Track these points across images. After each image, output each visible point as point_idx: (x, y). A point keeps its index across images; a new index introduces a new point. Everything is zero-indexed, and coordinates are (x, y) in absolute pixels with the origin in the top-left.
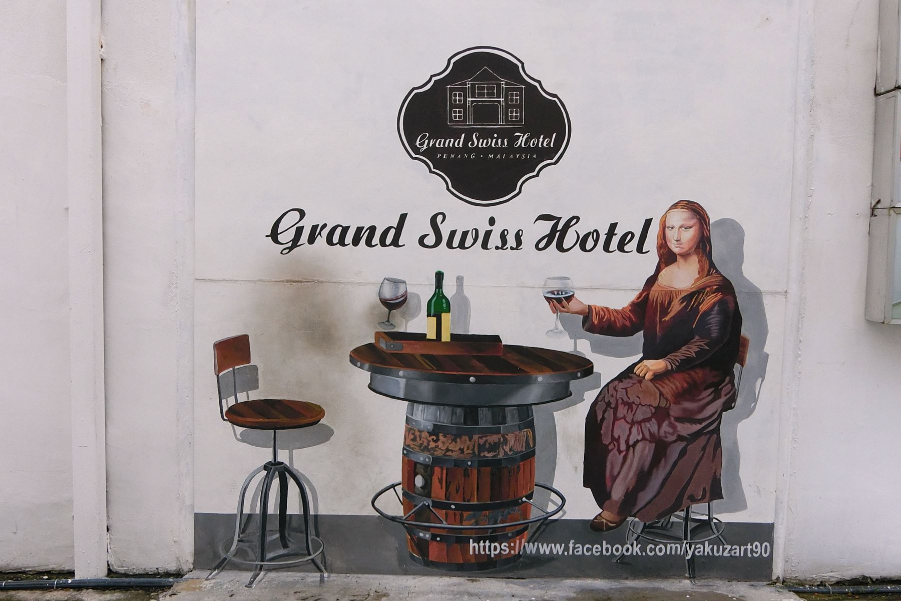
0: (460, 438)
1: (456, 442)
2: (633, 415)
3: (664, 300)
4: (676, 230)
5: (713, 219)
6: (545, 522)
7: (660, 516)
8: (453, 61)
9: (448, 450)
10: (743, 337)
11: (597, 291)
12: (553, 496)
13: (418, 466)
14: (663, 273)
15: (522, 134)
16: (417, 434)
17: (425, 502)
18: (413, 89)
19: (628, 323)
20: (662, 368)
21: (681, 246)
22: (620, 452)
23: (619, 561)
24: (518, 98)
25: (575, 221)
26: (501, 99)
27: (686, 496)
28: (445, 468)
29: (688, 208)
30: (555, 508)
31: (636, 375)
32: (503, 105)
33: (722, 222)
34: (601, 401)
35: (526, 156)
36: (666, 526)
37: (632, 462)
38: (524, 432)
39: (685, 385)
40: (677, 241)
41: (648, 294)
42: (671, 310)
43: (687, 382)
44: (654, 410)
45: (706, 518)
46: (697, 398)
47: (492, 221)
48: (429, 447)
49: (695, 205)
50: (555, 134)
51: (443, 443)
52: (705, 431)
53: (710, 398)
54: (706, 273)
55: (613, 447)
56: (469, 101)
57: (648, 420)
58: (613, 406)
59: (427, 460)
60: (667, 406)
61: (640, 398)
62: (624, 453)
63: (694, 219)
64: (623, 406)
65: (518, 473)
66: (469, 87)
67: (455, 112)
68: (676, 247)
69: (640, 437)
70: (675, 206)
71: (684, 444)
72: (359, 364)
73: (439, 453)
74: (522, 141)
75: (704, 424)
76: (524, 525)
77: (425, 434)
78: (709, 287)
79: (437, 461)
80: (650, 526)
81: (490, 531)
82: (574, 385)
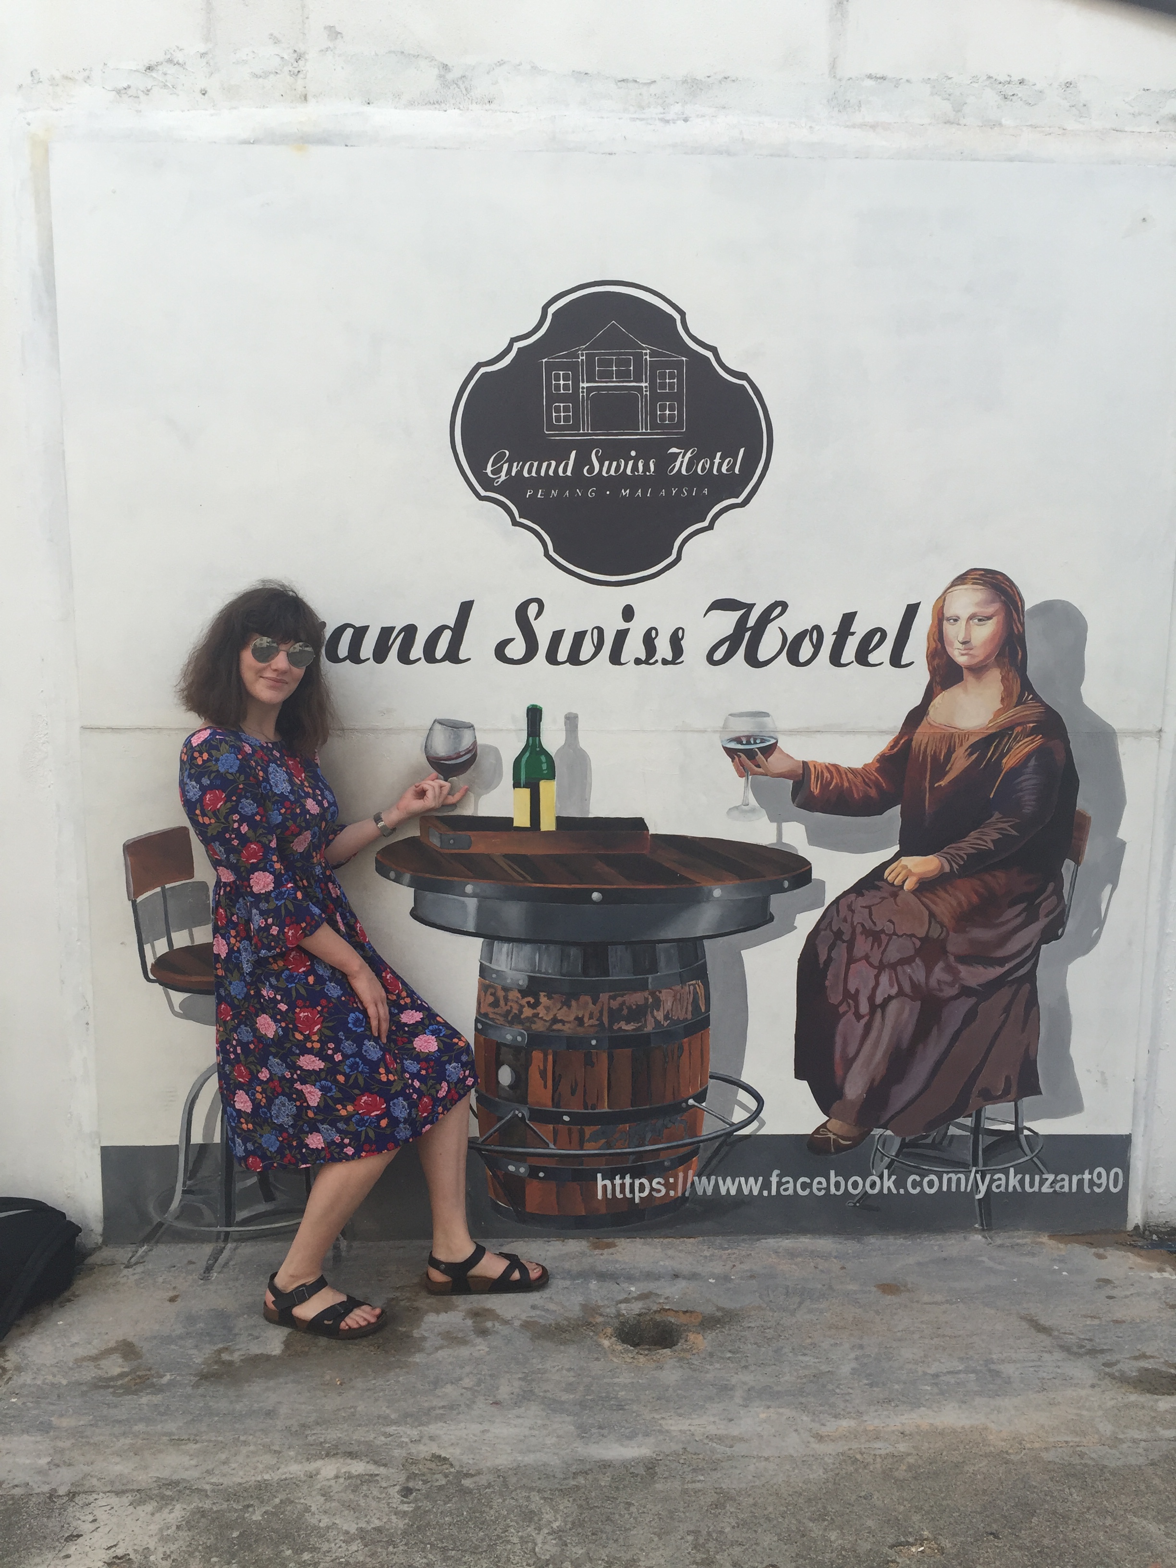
0: (577, 1000)
1: (569, 1007)
2: (883, 953)
3: (938, 751)
4: (962, 623)
5: (1029, 603)
6: (729, 1140)
7: (931, 1125)
8: (552, 310)
9: (555, 1020)
10: (1079, 812)
11: (818, 735)
12: (743, 1096)
13: (503, 1049)
14: (937, 701)
15: (683, 451)
16: (501, 994)
17: (517, 1112)
18: (479, 366)
19: (873, 792)
20: (932, 871)
21: (971, 652)
22: (859, 1017)
23: (858, 1205)
24: (675, 380)
25: (778, 610)
26: (643, 385)
27: (975, 1091)
28: (550, 1051)
29: (985, 584)
30: (745, 1115)
31: (888, 883)
32: (646, 395)
33: (1047, 608)
34: (825, 930)
35: (690, 492)
36: (941, 1143)
37: (879, 1036)
38: (689, 985)
39: (975, 899)
40: (963, 643)
41: (912, 740)
42: (950, 768)
43: (976, 892)
44: (918, 943)
45: (1010, 1127)
46: (997, 922)
47: (628, 613)
48: (522, 1017)
49: (999, 577)
50: (742, 450)
51: (548, 1009)
52: (1009, 979)
53: (1019, 920)
54: (1015, 699)
55: (847, 1009)
56: (583, 388)
57: (907, 961)
58: (846, 937)
59: (519, 1039)
60: (943, 936)
61: (893, 924)
62: (867, 1018)
63: (994, 603)
64: (864, 936)
65: (679, 1057)
66: (582, 360)
67: (558, 410)
68: (963, 655)
69: (894, 991)
70: (961, 580)
71: (972, 1001)
72: (392, 875)
73: (539, 1027)
74: (681, 464)
75: (1007, 966)
76: (691, 1147)
77: (514, 995)
78: (1019, 724)
79: (536, 1040)
80: (914, 1144)
81: (632, 1157)
82: (777, 902)
